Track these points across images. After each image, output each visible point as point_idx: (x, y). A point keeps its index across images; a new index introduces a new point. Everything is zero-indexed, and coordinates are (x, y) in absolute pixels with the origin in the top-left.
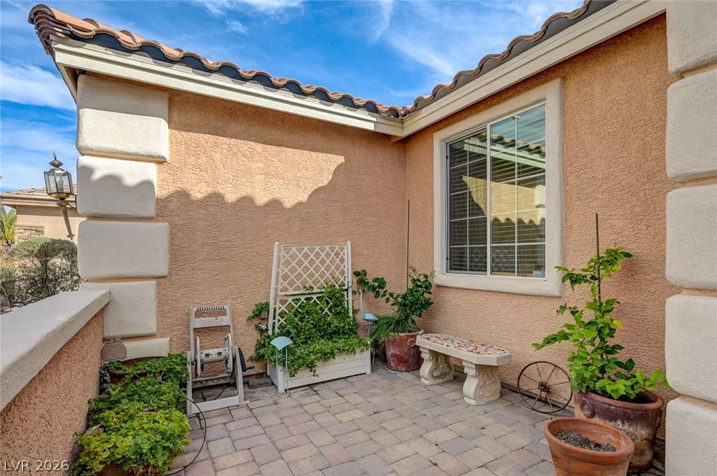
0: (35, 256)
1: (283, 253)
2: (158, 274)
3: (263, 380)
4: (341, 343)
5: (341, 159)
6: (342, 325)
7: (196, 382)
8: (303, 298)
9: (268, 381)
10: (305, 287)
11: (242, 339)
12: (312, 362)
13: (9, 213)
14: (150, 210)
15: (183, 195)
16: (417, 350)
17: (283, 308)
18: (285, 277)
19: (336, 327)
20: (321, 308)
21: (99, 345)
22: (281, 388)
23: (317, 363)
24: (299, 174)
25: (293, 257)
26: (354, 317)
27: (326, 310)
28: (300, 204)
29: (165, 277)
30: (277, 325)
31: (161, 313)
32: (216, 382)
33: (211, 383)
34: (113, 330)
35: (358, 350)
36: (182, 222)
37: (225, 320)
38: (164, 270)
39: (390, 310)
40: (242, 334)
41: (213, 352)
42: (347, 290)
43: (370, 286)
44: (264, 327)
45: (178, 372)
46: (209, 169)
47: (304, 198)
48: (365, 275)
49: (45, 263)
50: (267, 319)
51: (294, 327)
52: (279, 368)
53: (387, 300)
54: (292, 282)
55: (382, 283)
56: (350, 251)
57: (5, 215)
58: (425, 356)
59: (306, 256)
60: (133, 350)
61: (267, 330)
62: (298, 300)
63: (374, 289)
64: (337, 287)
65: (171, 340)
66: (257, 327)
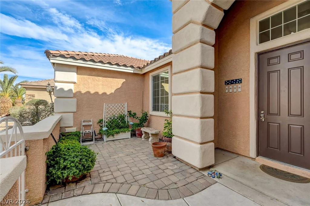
0: (34, 105)
1: (106, 106)
2: (74, 111)
3: (101, 139)
4: (122, 130)
5: (124, 80)
6: (123, 125)
7: (83, 139)
8: (112, 118)
9: (102, 139)
10: (113, 115)
11: (96, 128)
12: (113, 134)
13: (20, 88)
14: (72, 96)
15: (80, 92)
16: (141, 131)
17: (107, 120)
18: (107, 112)
19: (122, 126)
20: (118, 121)
21: (59, 129)
22: (105, 140)
23: (114, 134)
24: (112, 85)
25: (109, 107)
26: (128, 123)
27: (119, 121)
28: (112, 93)
29: (75, 112)
30: (105, 125)
31: (74, 121)
32: (88, 139)
33: (87, 140)
34: (62, 125)
35: (126, 132)
36: (80, 98)
37: (91, 123)
38: (75, 110)
39: (137, 121)
40: (96, 127)
41: (87, 131)
42: (126, 116)
43: (132, 115)
44: (101, 125)
45: (78, 135)
46: (87, 84)
47: (113, 91)
48: (131, 112)
49: (37, 107)
50: (102, 123)
51: (110, 126)
52: (105, 135)
53: (136, 119)
54: (109, 114)
55: (135, 114)
56: (126, 105)
57: (18, 89)
58: (143, 133)
59: (113, 107)
60: (68, 130)
61: (102, 126)
62: (115, 118)
63: (133, 116)
64: (123, 115)
65: (77, 128)
66: (100, 125)
